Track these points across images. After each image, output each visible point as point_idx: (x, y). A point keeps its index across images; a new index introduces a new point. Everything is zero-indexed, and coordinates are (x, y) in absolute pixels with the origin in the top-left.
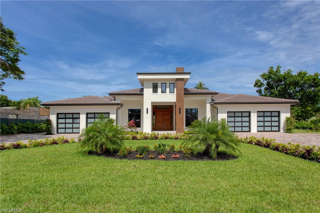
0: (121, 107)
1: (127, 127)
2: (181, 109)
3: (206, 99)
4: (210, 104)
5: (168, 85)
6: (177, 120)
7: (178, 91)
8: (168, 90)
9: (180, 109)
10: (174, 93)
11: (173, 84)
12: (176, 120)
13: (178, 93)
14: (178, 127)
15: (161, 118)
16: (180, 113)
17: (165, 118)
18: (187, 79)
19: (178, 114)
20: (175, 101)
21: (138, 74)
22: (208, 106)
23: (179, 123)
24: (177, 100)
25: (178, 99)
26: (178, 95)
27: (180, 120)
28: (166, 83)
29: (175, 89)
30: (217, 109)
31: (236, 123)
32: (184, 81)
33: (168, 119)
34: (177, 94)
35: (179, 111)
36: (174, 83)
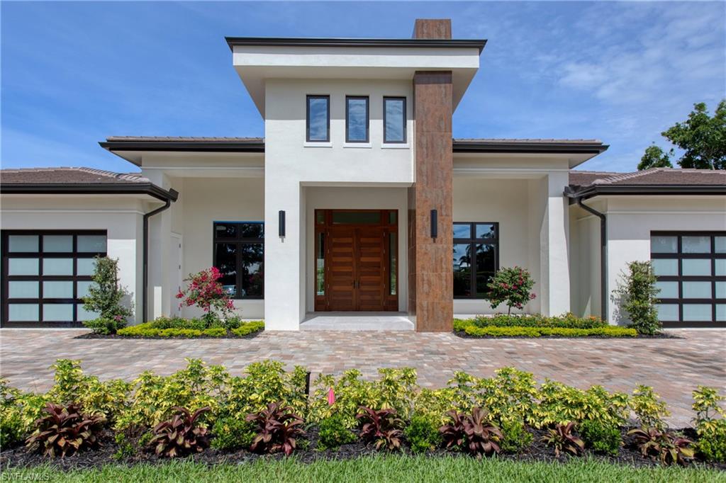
0: (165, 203)
1: (184, 298)
2: (439, 218)
3: (547, 176)
4: (561, 199)
5: (376, 104)
6: (423, 268)
7: (422, 135)
8: (376, 126)
9: (434, 213)
10: (405, 141)
11: (401, 103)
12: (418, 269)
13: (424, 141)
14: (425, 304)
15: (348, 259)
16: (434, 235)
17: (363, 259)
18: (469, 74)
19: (426, 239)
20: (411, 178)
21: (236, 42)
22: (556, 207)
23: (429, 283)
24: (419, 172)
25: (424, 168)
26: (425, 152)
27: (435, 270)
28: (367, 97)
29: (410, 123)
30: (603, 217)
31: (685, 284)
32: (450, 82)
33: (378, 265)
34: (419, 144)
35: (428, 224)
36: (403, 98)
